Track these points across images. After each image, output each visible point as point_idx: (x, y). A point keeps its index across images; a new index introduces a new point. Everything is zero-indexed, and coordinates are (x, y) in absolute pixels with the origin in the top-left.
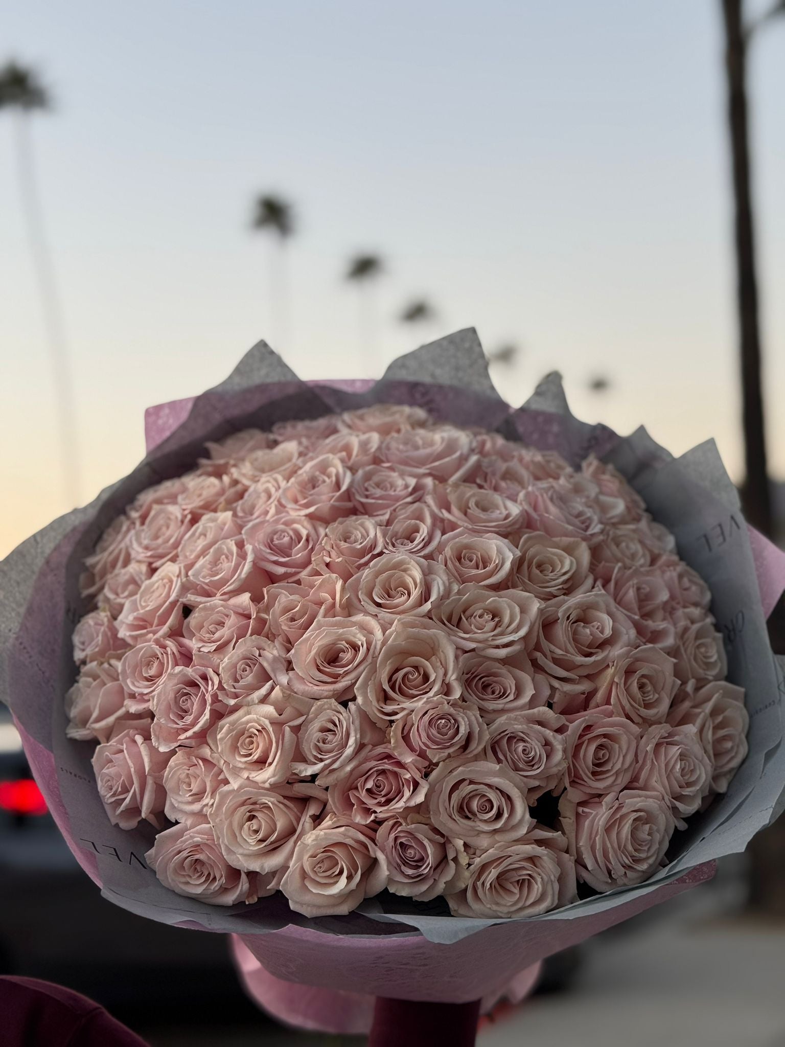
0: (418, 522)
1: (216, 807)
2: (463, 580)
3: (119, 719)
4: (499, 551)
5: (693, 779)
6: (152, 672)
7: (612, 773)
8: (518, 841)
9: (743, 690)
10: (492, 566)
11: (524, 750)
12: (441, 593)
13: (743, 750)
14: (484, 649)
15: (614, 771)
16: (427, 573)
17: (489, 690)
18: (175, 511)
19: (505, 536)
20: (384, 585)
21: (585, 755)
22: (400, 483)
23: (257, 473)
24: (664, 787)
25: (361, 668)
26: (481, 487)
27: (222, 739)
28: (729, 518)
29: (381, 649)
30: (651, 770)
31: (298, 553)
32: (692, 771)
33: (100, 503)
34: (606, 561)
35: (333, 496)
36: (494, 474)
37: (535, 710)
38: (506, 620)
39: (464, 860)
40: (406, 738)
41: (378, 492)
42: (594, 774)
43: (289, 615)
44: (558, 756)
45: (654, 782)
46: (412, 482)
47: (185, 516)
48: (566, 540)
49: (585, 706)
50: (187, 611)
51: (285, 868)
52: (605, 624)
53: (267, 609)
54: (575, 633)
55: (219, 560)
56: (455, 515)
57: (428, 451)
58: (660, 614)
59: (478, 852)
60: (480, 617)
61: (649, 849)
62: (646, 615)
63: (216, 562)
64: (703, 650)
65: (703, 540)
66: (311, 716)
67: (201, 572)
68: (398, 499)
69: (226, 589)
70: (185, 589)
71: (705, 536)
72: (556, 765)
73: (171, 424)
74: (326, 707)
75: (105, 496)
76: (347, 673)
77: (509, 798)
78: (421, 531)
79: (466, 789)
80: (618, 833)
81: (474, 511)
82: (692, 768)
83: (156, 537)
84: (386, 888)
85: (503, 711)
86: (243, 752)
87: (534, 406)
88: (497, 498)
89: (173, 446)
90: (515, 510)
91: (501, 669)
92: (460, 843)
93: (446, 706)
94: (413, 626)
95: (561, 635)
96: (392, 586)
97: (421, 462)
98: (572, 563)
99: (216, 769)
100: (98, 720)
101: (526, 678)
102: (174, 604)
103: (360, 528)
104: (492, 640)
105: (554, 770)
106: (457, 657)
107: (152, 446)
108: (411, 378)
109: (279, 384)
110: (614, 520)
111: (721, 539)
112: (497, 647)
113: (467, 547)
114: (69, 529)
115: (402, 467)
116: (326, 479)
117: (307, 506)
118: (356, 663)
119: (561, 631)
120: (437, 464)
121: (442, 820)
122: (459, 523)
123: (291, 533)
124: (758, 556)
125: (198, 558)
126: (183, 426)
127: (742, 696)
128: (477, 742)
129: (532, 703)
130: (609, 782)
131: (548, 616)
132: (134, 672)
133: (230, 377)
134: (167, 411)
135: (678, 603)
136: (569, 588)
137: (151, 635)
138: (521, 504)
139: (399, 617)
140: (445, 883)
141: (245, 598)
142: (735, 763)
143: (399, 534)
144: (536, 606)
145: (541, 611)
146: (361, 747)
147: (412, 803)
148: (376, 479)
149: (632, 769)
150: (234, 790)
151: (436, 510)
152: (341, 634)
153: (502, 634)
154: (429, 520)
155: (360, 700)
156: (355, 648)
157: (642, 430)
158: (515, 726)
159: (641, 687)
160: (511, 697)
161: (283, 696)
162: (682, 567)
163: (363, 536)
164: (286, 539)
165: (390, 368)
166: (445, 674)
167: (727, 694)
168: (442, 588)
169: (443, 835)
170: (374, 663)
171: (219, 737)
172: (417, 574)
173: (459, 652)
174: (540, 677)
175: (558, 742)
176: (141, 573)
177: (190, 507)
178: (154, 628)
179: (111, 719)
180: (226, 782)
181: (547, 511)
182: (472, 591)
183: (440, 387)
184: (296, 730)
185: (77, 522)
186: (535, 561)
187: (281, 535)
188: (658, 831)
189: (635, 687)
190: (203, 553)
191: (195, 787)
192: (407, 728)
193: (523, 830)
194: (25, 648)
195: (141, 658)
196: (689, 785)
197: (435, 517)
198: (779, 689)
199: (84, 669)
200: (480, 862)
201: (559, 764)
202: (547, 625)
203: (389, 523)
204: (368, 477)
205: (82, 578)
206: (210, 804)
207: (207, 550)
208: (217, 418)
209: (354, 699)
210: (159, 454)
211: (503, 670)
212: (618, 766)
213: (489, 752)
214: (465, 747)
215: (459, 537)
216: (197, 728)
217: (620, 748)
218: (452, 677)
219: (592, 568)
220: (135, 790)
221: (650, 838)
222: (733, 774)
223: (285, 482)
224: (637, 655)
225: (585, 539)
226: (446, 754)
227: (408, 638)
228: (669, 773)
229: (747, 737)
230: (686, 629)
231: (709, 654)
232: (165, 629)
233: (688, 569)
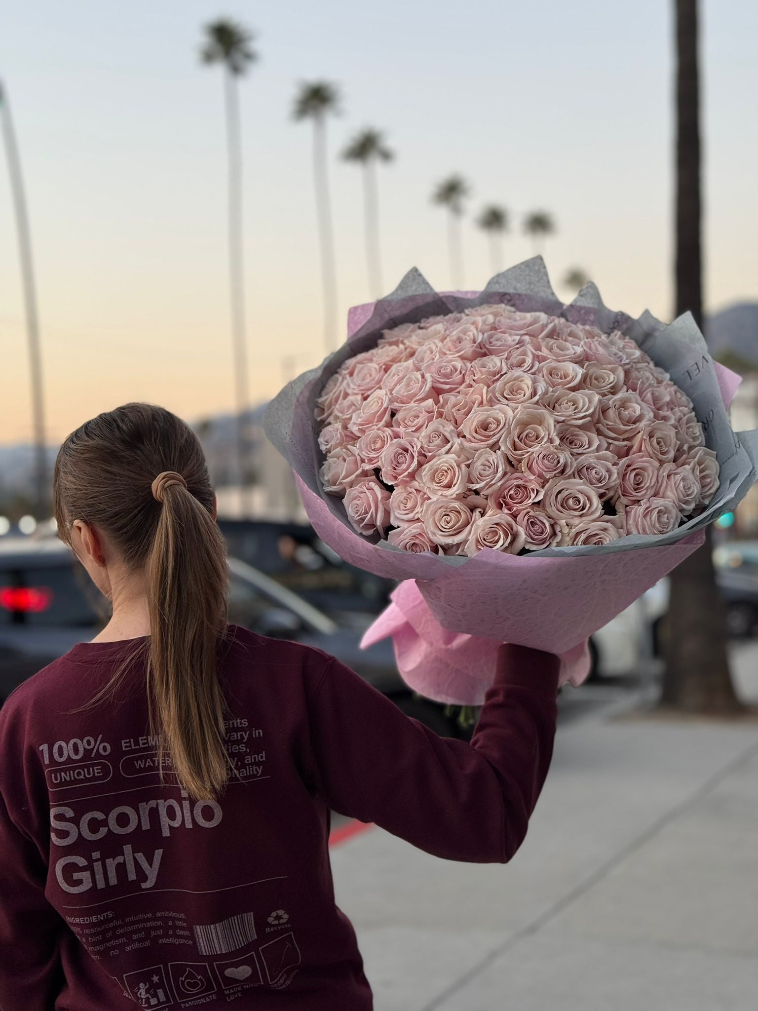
0: (524, 357)
1: (425, 512)
2: (554, 385)
3: (357, 476)
4: (574, 370)
5: (690, 492)
6: (378, 445)
7: (645, 488)
8: (594, 521)
9: (715, 452)
10: (571, 377)
11: (596, 473)
12: (544, 391)
13: (717, 483)
14: (569, 420)
15: (646, 486)
16: (534, 382)
17: (574, 444)
18: (374, 366)
19: (576, 363)
20: (510, 389)
21: (629, 479)
22: (510, 339)
23: (421, 341)
24: (674, 495)
25: (502, 431)
26: (556, 339)
27: (425, 475)
28: (701, 358)
29: (513, 420)
30: (666, 487)
31: (457, 377)
32: (689, 488)
33: (323, 367)
34: (633, 379)
35: (473, 346)
36: (563, 334)
37: (601, 453)
38: (581, 405)
39: (566, 530)
40: (530, 468)
41: (499, 343)
42: (635, 490)
43: (457, 408)
44: (615, 476)
45: (669, 493)
46: (517, 338)
47: (381, 367)
48: (610, 366)
49: (627, 454)
50: (393, 414)
51: (465, 541)
52: (636, 409)
53: (443, 407)
54: (619, 414)
55: (410, 384)
56: (545, 352)
57: (523, 322)
58: (666, 408)
59: (573, 527)
60: (566, 404)
61: (668, 527)
62: (659, 409)
63: (408, 385)
64: (691, 430)
65: (687, 374)
66: (475, 459)
67: (400, 390)
68: (510, 347)
69: (417, 398)
70: (391, 401)
71: (688, 372)
72: (614, 482)
73: (363, 319)
74: (484, 453)
75: (326, 363)
76: (494, 435)
77: (589, 499)
78: (527, 362)
79: (564, 494)
80: (650, 518)
81: (556, 350)
82: (689, 486)
83: (363, 380)
84: (524, 547)
85: (582, 454)
86: (437, 481)
87: (579, 304)
88: (569, 345)
89: (363, 334)
90: (579, 350)
91: (579, 431)
92: (563, 522)
93: (552, 449)
94: (529, 408)
95: (612, 415)
96: (515, 390)
97: (521, 328)
98: (614, 378)
99: (421, 493)
100: (344, 478)
101: (594, 436)
102: (386, 409)
103: (491, 362)
104: (574, 415)
105: (613, 484)
106: (555, 426)
107: (351, 334)
108: (502, 290)
109: (423, 295)
110: (635, 361)
111: (697, 371)
112: (576, 419)
113: (554, 368)
114: (307, 381)
115: (509, 331)
116: (467, 337)
117: (458, 352)
118: (499, 429)
119: (611, 413)
120: (530, 328)
121: (553, 510)
122: (549, 357)
123: (451, 367)
124: (720, 377)
125: (396, 385)
126: (369, 321)
127: (715, 456)
128: (570, 468)
129: (598, 449)
130: (643, 492)
131: (604, 406)
132: (366, 448)
133: (396, 290)
134: (359, 311)
135: (675, 406)
136: (614, 391)
137: (375, 427)
138: (582, 347)
139: (520, 405)
140: (557, 543)
141: (430, 401)
142: (713, 490)
143: (514, 365)
144: (596, 398)
145: (600, 401)
146: (505, 474)
147: (536, 500)
148: (495, 337)
149: (655, 487)
150: (435, 502)
151: (534, 352)
152: (489, 415)
153: (579, 412)
154: (531, 356)
155: (503, 448)
156: (498, 422)
157: (647, 313)
158: (591, 460)
159: (658, 443)
160: (587, 446)
161: (460, 448)
162: (675, 387)
163: (493, 366)
164: (449, 370)
165: (489, 284)
166: (549, 435)
167: (706, 454)
168: (544, 389)
169: (553, 519)
170: (509, 428)
171: (423, 474)
172: (530, 383)
173: (556, 423)
174: (601, 437)
175: (614, 470)
176: (358, 400)
177: (383, 361)
178: (374, 423)
179: (353, 477)
180: (429, 498)
181: (597, 350)
182: (560, 390)
183: (520, 295)
184: (468, 466)
185: (311, 378)
186: (593, 377)
187: (445, 368)
188: (672, 518)
189: (655, 442)
190: (399, 382)
191: (409, 505)
192: (530, 463)
193: (598, 514)
194: (294, 444)
195: (370, 438)
196: (688, 495)
197: (533, 354)
198: (736, 446)
199: (329, 455)
200: (575, 531)
201: (615, 481)
202: (604, 411)
203: (507, 359)
204: (491, 337)
205: (316, 411)
206: (420, 511)
207: (401, 380)
208: (386, 317)
209: (499, 449)
210: (355, 338)
211: (581, 432)
212: (648, 484)
213: (576, 475)
214: (563, 472)
215: (551, 363)
216: (410, 470)
217: (648, 475)
218: (554, 435)
219: (625, 383)
220: (372, 512)
221: (668, 521)
222: (712, 496)
223: (441, 343)
224: (655, 427)
225: (620, 365)
226: (553, 474)
227: (527, 414)
228: (677, 488)
229: (719, 478)
230: (680, 419)
231: (695, 432)
232: (383, 422)
233: (679, 389)
